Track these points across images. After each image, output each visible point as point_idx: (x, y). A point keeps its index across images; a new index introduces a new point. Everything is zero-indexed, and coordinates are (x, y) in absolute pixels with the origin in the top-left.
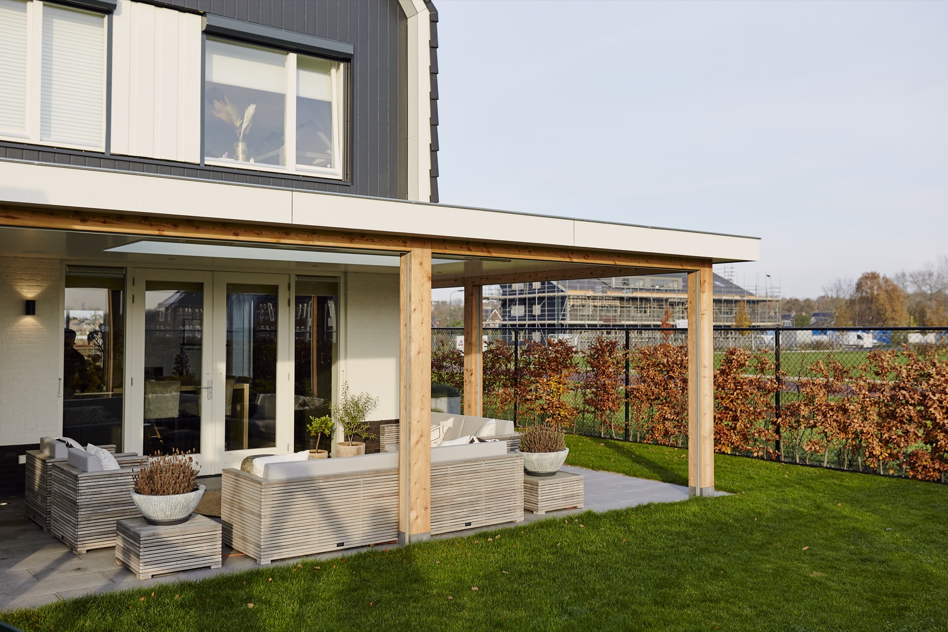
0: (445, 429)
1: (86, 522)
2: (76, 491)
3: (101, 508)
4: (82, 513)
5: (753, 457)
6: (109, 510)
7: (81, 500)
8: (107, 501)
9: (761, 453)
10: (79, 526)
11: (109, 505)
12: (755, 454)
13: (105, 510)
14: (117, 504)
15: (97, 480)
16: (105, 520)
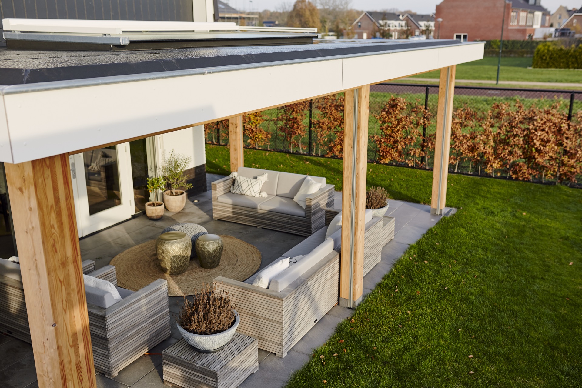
0: (263, 182)
1: (116, 351)
2: (105, 329)
3: (123, 335)
4: (112, 345)
5: (408, 167)
6: (129, 334)
7: (110, 335)
8: (127, 328)
9: (412, 164)
10: (111, 357)
11: (129, 331)
12: (410, 165)
13: (127, 336)
14: (134, 327)
15: (119, 314)
16: (127, 343)
